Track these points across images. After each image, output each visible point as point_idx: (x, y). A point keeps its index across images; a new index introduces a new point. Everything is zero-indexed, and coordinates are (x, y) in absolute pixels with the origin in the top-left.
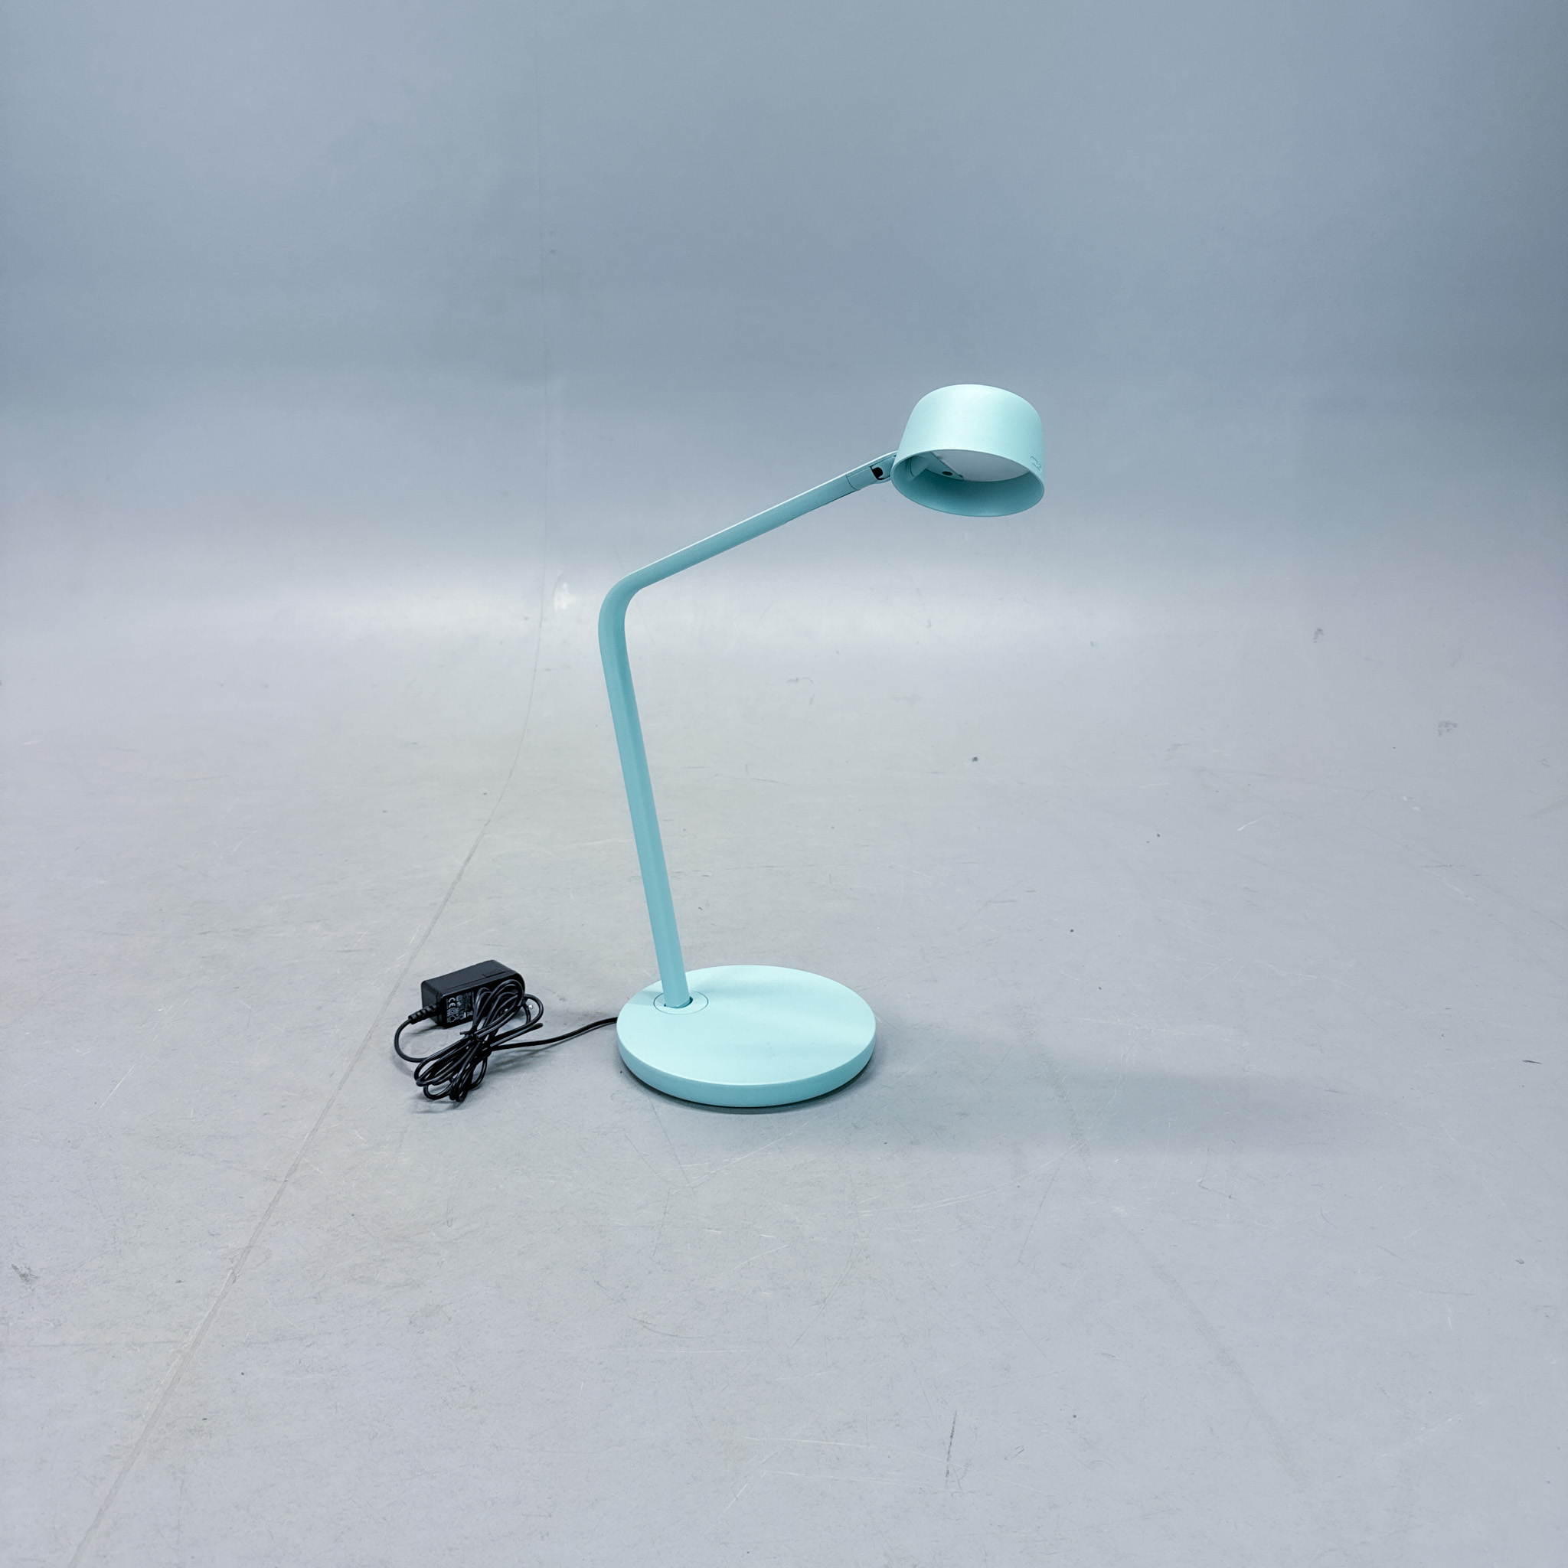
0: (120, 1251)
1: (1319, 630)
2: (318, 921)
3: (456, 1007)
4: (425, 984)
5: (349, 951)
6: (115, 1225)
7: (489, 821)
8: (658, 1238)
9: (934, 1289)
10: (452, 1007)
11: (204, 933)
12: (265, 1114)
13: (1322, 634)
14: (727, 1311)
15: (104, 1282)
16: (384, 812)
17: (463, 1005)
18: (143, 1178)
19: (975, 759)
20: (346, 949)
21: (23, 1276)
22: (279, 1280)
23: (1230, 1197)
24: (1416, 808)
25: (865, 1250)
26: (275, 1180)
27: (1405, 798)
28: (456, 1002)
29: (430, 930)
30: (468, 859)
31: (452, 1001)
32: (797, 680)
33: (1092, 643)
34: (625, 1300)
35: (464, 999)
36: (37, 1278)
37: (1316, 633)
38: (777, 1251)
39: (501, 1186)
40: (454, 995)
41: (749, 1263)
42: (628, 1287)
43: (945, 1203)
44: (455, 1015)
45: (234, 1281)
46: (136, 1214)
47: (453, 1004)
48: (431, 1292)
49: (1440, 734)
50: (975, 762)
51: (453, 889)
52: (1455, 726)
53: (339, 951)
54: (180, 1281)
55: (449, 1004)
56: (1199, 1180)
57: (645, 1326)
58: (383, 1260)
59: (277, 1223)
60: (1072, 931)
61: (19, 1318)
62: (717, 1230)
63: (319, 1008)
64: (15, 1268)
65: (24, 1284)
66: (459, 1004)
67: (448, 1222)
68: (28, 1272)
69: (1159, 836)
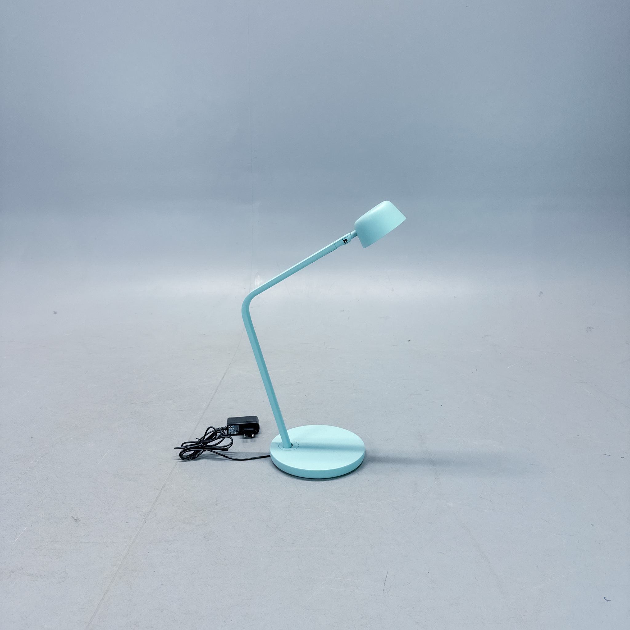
0: (107, 512)
1: (542, 292)
2: (171, 400)
5: (182, 410)
6: (105, 504)
7: (231, 363)
8: (288, 511)
9: (383, 530)
11: (131, 404)
12: (154, 467)
14: (311, 536)
15: (102, 522)
16: (193, 360)
18: (114, 488)
20: (181, 409)
21: (75, 520)
22: (160, 523)
23: (490, 501)
24: (576, 360)
25: (360, 517)
26: (158, 489)
27: (572, 356)
29: (210, 403)
30: (223, 377)
32: (343, 311)
33: (454, 297)
34: (276, 531)
36: (80, 520)
37: (540, 293)
38: (329, 516)
39: (235, 493)
41: (319, 520)
42: (277, 527)
43: (389, 501)
45: (145, 523)
46: (112, 500)
48: (211, 527)
49: (587, 332)
50: (409, 342)
51: (218, 388)
52: (593, 328)
53: (178, 410)
54: (127, 523)
56: (479, 495)
57: (283, 540)
58: (195, 517)
59: (159, 504)
60: (441, 405)
61: (75, 533)
62: (308, 509)
63: (172, 431)
64: (73, 517)
65: (76, 522)
67: (217, 504)
68: (77, 518)
69: (477, 370)
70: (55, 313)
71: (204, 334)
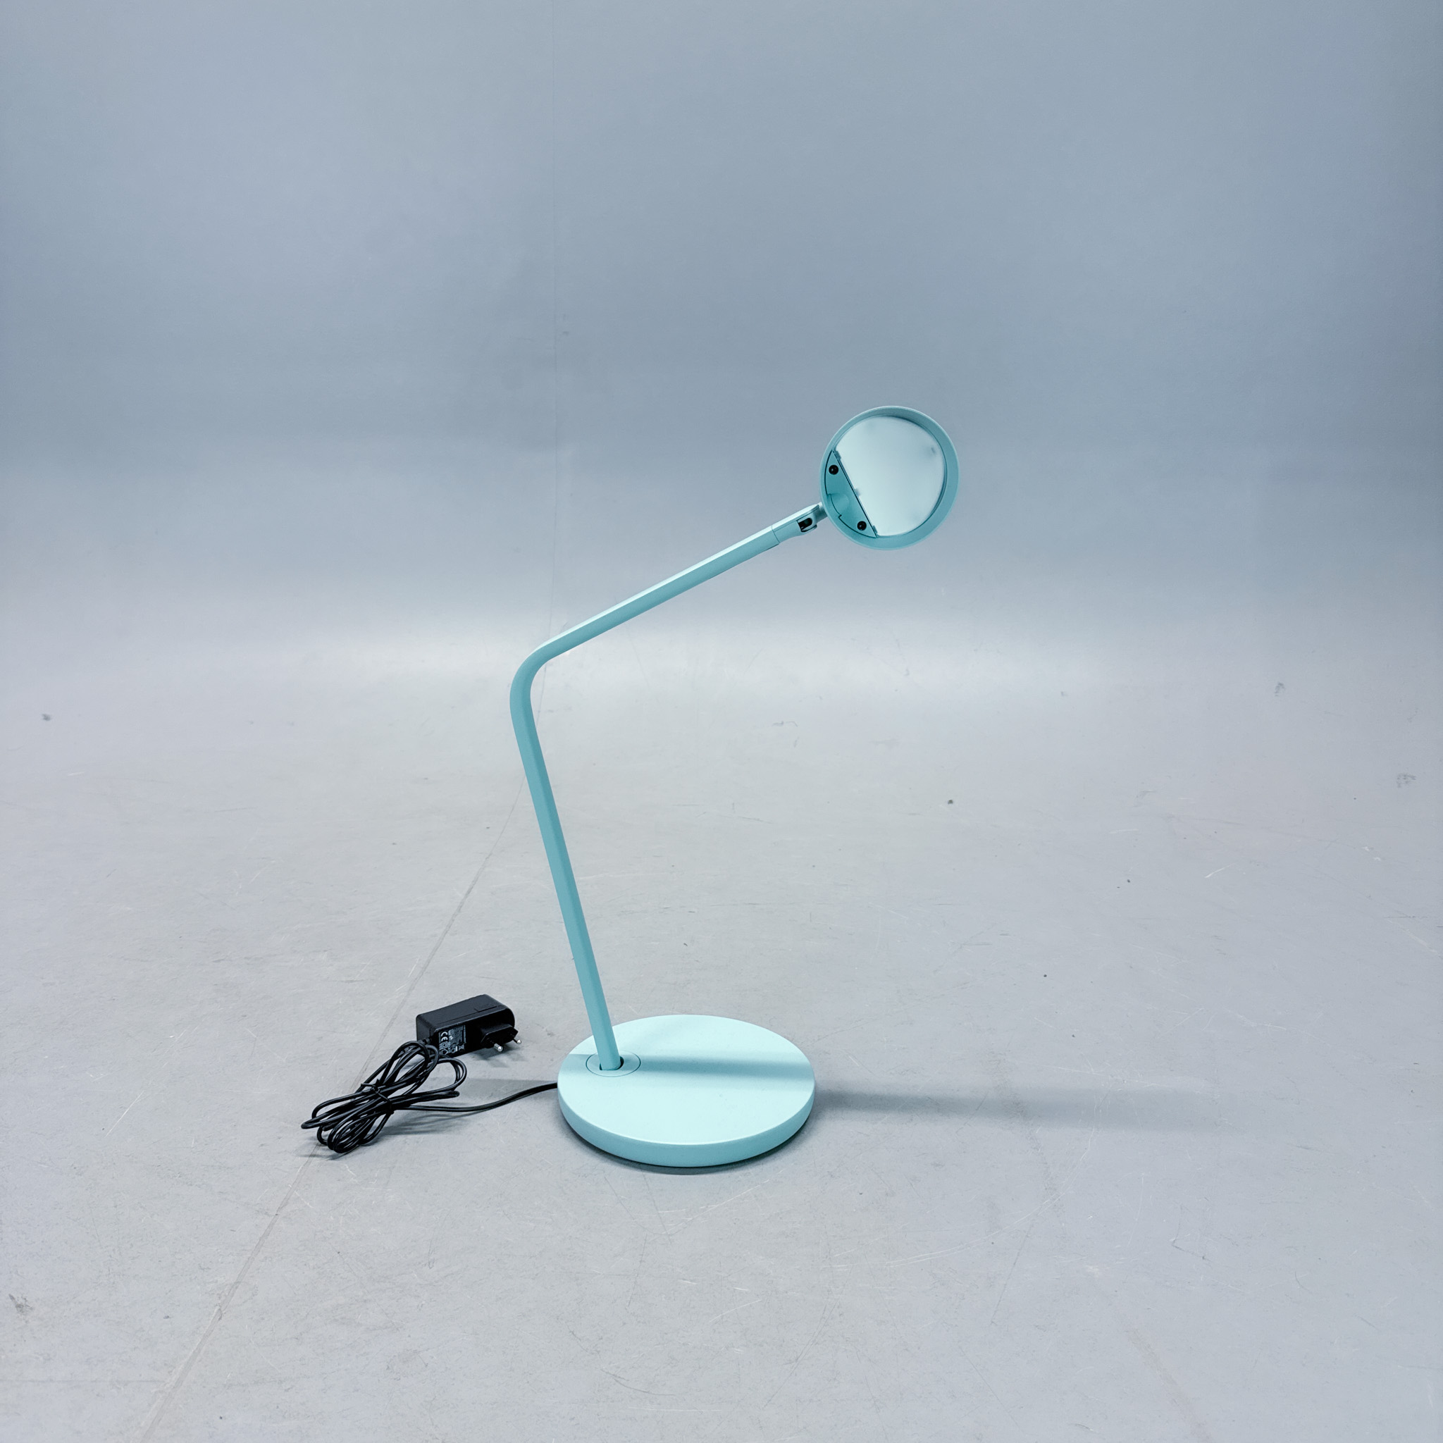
0: (114, 1283)
1: (1281, 684)
2: (325, 951)
3: (448, 1041)
4: (419, 1018)
5: (352, 981)
6: (111, 1256)
7: (490, 855)
8: (634, 1288)
9: (907, 1350)
10: (444, 1041)
11: (219, 961)
12: (262, 1145)
13: (1283, 688)
14: (700, 1368)
15: (96, 1316)
16: (394, 844)
17: (455, 1039)
18: (141, 1207)
19: (951, 802)
20: (349, 979)
21: (19, 1306)
22: (263, 1319)
23: (1203, 1258)
24: (1379, 859)
25: (838, 1307)
26: (266, 1213)
27: (1366, 848)
28: (448, 1036)
29: (429, 962)
30: (469, 892)
31: (444, 1035)
32: (782, 723)
33: (1062, 693)
34: (598, 1352)
35: (456, 1033)
36: (31, 1309)
37: (1278, 687)
38: (751, 1306)
39: (482, 1227)
40: (447, 1030)
41: (722, 1317)
42: (602, 1339)
43: (919, 1259)
44: (447, 1049)
45: (220, 1319)
46: (132, 1245)
47: (445, 1038)
48: (409, 1336)
49: (1399, 786)
50: (950, 805)
51: (453, 920)
52: (1413, 778)
53: (342, 981)
54: (168, 1317)
55: (442, 1037)
56: (1173, 1240)
57: (617, 1381)
58: (365, 1301)
59: (266, 1258)
60: (1045, 976)
61: (11, 1351)
62: (691, 1281)
63: (320, 1038)
64: (12, 1298)
65: (19, 1315)
66: (451, 1038)
67: (429, 1263)
68: (23, 1302)
69: (1129, 881)
70: (47, 718)
71: (426, 779)
